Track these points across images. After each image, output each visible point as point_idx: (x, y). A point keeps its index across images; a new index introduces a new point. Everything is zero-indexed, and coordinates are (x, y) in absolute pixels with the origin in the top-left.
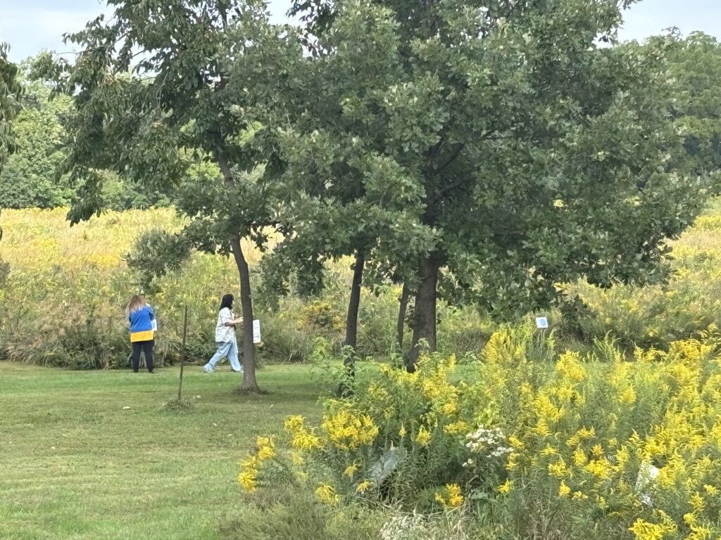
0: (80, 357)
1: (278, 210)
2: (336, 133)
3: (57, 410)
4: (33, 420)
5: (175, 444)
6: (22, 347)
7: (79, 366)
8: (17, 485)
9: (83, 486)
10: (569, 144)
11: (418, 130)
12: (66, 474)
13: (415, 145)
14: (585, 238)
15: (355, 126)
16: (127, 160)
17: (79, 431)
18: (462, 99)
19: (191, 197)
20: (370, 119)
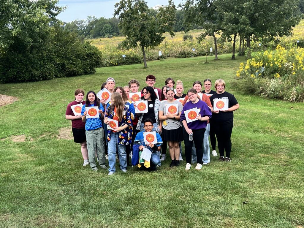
0: (182, 56)
1: (225, 27)
2: (233, 12)
3: (186, 65)
4: (183, 67)
5: (208, 69)
6: (172, 55)
7: (182, 57)
8: (186, 78)
9: (197, 77)
10: (276, 11)
11: (249, 11)
12: (193, 75)
13: (249, 13)
14: (279, 28)
15: (237, 11)
16: (195, 21)
17: (191, 68)
18: (257, 5)
19: (207, 26)
20: (240, 9)
